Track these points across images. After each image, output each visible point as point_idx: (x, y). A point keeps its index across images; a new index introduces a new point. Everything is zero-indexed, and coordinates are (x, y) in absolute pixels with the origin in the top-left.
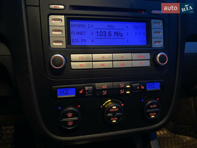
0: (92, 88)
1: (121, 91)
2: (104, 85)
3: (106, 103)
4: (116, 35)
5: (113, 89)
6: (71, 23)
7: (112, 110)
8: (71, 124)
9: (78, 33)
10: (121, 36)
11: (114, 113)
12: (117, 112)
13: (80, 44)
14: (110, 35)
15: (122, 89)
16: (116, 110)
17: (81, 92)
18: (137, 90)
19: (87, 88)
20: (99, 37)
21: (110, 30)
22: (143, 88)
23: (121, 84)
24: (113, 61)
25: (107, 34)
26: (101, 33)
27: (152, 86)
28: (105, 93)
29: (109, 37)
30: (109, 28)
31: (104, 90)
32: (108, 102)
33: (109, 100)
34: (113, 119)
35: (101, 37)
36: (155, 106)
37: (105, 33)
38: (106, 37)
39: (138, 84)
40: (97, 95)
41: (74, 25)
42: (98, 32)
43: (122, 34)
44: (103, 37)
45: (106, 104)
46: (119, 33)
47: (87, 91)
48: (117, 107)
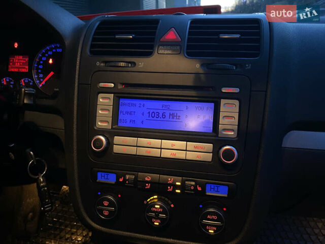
0: (134, 177)
1: (169, 188)
2: (148, 177)
3: (151, 198)
4: (171, 117)
5: (159, 183)
6: (121, 101)
7: (154, 209)
8: (106, 214)
9: (127, 113)
10: (178, 119)
11: (157, 213)
12: (160, 213)
13: (128, 125)
14: (164, 116)
15: (170, 185)
16: (160, 210)
17: (121, 180)
18: (191, 190)
19: (127, 177)
20: (151, 118)
21: (165, 111)
22: (199, 189)
23: (169, 179)
24: (161, 149)
25: (161, 115)
26: (153, 114)
27: (216, 189)
28: (148, 186)
29: (162, 119)
30: (164, 108)
31: (148, 182)
32: (154, 199)
33: (156, 197)
34: (155, 220)
35: (153, 119)
36: (215, 217)
37: (158, 114)
38: (159, 119)
39: (193, 183)
40: (139, 187)
41: (124, 104)
42: (149, 113)
43: (179, 117)
44: (155, 118)
45: (151, 200)
46: (175, 115)
47: (128, 180)
48: (161, 207)
